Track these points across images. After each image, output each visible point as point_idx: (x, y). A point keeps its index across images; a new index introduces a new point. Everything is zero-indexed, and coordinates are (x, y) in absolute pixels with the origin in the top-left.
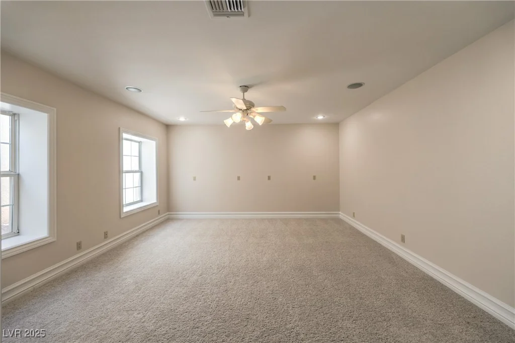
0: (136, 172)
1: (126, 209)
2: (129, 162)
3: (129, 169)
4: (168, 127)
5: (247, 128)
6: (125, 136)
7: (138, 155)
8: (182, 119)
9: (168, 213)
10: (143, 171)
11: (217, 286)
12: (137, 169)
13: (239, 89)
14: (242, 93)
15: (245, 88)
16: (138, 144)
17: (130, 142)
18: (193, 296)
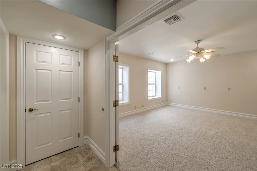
0: (154, 84)
1: (149, 98)
2: (151, 80)
3: (151, 83)
4: (167, 65)
5: (201, 61)
6: (149, 70)
7: (154, 77)
8: (172, 60)
9: (166, 103)
10: (156, 84)
11: (178, 134)
12: (154, 83)
13: (195, 43)
14: (197, 45)
15: (198, 42)
16: (154, 73)
17: (151, 72)
18: (167, 133)
